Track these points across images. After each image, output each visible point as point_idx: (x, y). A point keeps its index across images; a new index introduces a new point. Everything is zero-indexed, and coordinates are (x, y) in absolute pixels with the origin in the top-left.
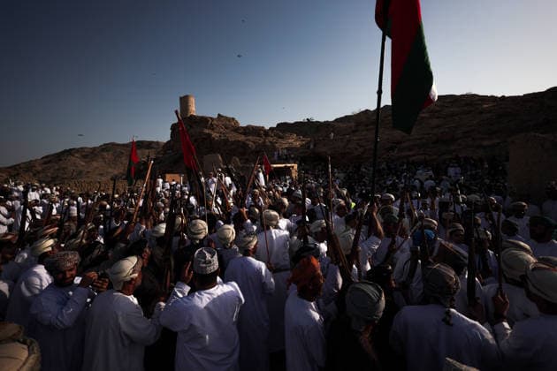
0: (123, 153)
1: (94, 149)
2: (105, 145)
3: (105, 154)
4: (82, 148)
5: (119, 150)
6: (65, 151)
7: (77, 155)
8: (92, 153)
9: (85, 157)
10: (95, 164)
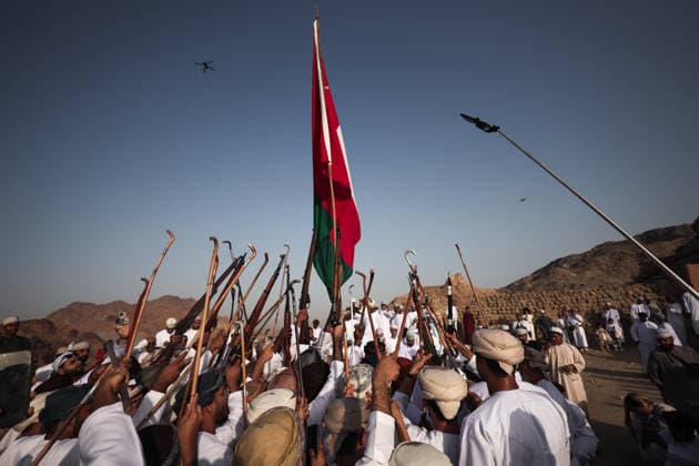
0: (624, 254)
1: (584, 255)
2: (598, 247)
3: (599, 259)
4: (569, 257)
5: (618, 250)
6: (552, 263)
7: (565, 266)
8: (583, 260)
9: (574, 266)
10: (589, 274)
